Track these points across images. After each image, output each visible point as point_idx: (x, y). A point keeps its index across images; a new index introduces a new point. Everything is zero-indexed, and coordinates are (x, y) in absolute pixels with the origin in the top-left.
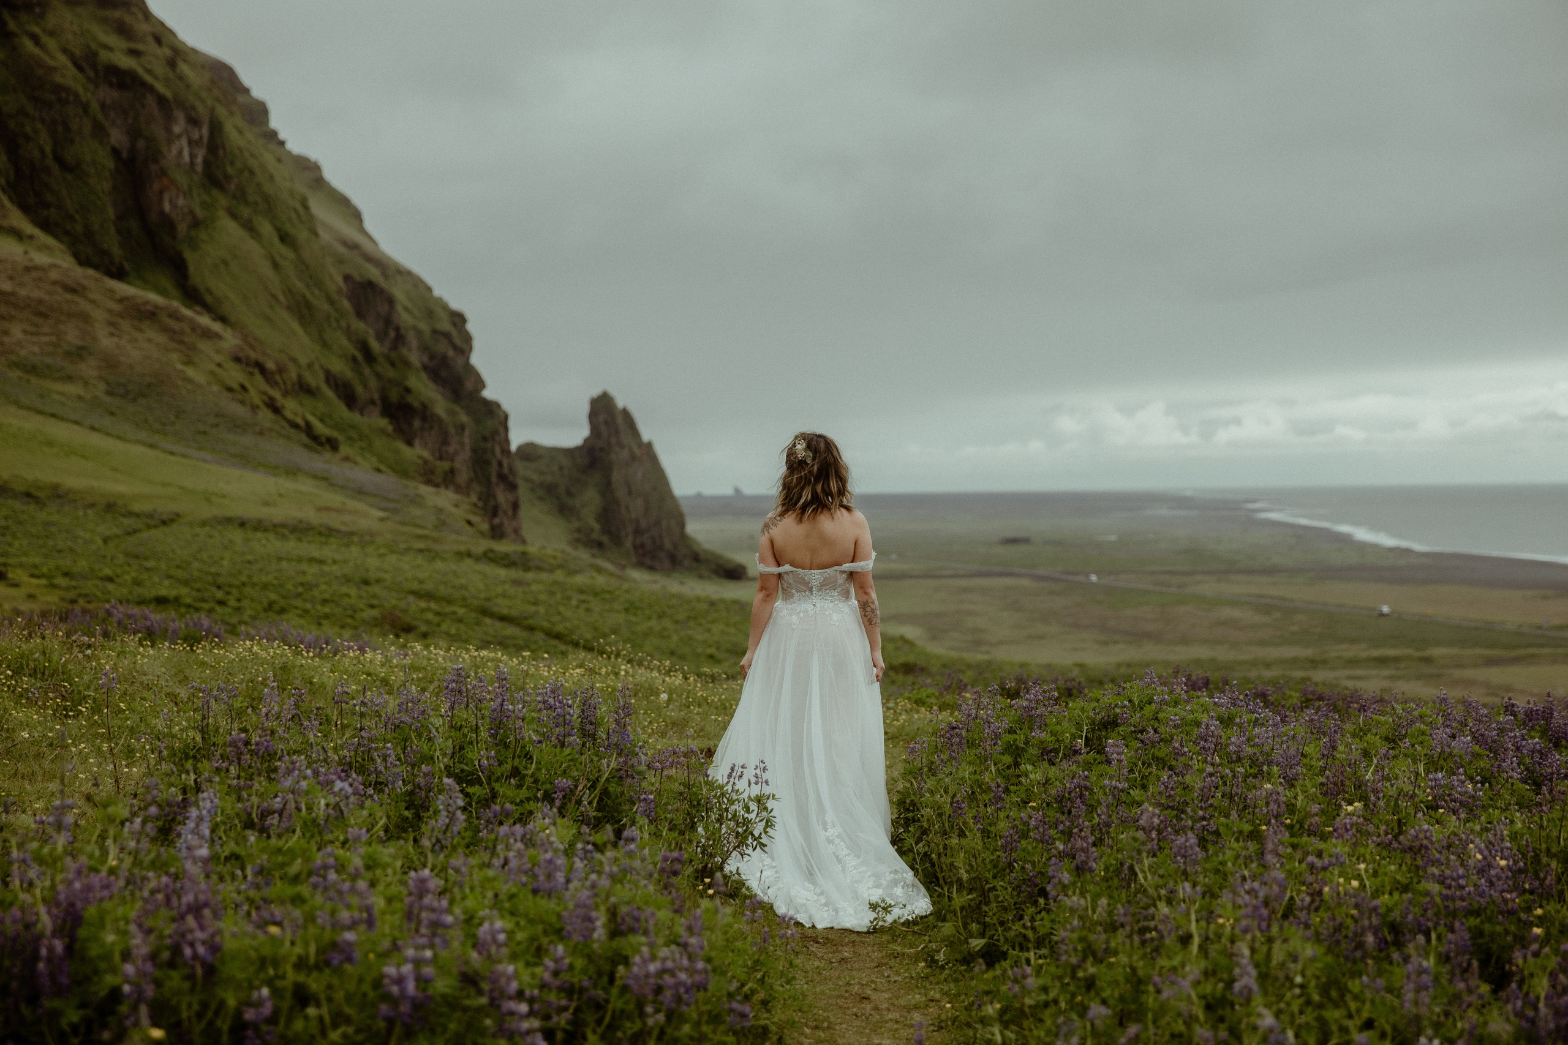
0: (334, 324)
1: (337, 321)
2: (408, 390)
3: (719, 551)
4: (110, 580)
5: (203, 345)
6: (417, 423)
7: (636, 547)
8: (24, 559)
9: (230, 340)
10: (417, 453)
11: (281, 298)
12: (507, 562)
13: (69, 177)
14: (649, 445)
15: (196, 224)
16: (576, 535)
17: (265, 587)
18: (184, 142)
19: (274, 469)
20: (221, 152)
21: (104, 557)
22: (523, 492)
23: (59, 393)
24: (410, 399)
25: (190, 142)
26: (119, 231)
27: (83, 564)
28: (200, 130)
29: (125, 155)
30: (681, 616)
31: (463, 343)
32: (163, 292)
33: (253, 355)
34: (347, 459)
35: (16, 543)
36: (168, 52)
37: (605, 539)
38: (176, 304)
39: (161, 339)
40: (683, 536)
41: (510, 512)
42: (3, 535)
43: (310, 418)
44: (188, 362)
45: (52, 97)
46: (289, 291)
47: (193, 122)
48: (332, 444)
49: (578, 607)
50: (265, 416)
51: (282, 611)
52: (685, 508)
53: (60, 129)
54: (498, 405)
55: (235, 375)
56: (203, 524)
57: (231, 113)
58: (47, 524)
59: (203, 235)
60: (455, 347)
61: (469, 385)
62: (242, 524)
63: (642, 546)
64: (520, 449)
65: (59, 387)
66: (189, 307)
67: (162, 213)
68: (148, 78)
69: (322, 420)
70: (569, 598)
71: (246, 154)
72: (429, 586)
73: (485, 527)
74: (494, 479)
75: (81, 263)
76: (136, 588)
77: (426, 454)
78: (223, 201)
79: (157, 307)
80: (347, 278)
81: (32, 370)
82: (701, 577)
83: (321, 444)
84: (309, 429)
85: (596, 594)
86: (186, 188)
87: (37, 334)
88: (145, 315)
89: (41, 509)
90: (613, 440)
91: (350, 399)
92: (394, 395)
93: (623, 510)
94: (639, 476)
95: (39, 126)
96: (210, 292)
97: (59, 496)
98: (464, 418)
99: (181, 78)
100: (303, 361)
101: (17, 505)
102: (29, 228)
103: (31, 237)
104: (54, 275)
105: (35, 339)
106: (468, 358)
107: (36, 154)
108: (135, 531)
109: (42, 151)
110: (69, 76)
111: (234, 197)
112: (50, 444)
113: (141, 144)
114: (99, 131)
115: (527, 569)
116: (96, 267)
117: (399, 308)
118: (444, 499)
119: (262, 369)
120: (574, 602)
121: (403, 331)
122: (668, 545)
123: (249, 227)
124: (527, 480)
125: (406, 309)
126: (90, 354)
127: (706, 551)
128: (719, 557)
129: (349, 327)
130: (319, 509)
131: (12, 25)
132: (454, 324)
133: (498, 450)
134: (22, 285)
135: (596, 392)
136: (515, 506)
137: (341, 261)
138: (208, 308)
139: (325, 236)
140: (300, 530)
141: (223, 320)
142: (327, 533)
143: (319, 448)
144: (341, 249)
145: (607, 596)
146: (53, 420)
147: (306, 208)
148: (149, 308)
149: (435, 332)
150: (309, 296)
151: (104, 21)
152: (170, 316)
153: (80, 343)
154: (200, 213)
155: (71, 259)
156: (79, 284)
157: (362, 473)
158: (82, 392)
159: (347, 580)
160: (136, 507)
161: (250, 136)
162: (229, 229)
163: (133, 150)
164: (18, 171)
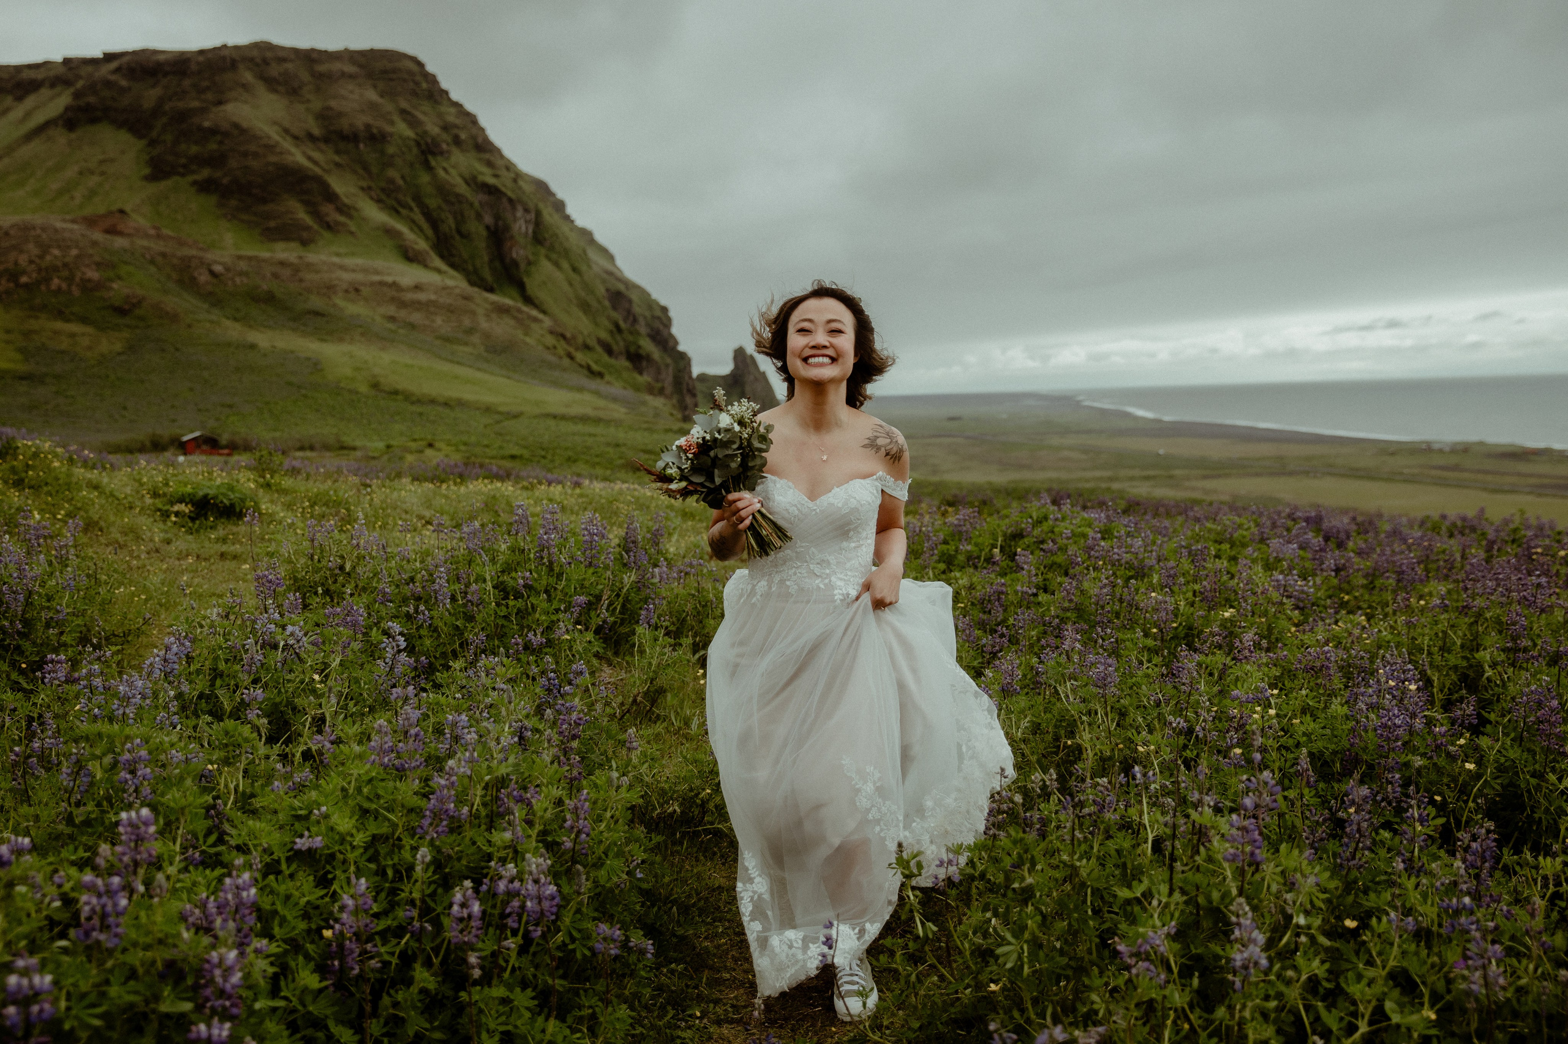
0: (601, 314)
1: (603, 312)
2: (639, 347)
4: (487, 446)
5: (534, 326)
6: (644, 363)
8: (444, 436)
9: (547, 322)
10: (645, 379)
11: (574, 301)
13: (464, 241)
15: (529, 263)
17: (566, 449)
18: (522, 222)
19: (571, 388)
20: (541, 226)
21: (484, 434)
22: (698, 397)
23: (461, 351)
24: (641, 352)
25: (526, 222)
26: (491, 268)
27: (473, 439)
28: (530, 214)
29: (492, 228)
31: (667, 322)
32: (513, 298)
33: (559, 330)
34: (608, 383)
35: (440, 428)
36: (513, 175)
38: (520, 304)
39: (512, 322)
41: (693, 408)
42: (433, 424)
43: (590, 362)
44: (526, 334)
45: (455, 200)
46: (578, 297)
47: (527, 210)
48: (600, 375)
50: (566, 362)
51: (575, 461)
53: (459, 215)
54: (686, 354)
55: (550, 340)
56: (536, 417)
57: (546, 206)
58: (456, 418)
59: (533, 269)
60: (663, 324)
61: (671, 344)
62: (555, 417)
64: (697, 376)
65: (462, 348)
66: (526, 306)
67: (512, 258)
68: (503, 189)
69: (596, 363)
71: (555, 227)
72: (650, 447)
73: (680, 416)
74: (685, 392)
75: (472, 285)
76: (500, 450)
77: (649, 379)
78: (543, 251)
79: (510, 306)
81: (447, 340)
83: (595, 375)
84: (589, 368)
86: (524, 245)
87: (449, 321)
88: (502, 310)
89: (453, 411)
90: (746, 371)
91: (609, 351)
92: (632, 349)
94: (759, 388)
95: (448, 214)
96: (537, 298)
97: (462, 404)
98: (669, 361)
99: (520, 188)
100: (586, 332)
101: (440, 409)
102: (444, 267)
103: (446, 272)
104: (457, 291)
105: (448, 324)
106: (670, 330)
107: (447, 229)
108: (498, 422)
109: (450, 227)
110: (462, 189)
111: (549, 249)
112: (456, 377)
113: (500, 223)
114: (479, 217)
116: (479, 287)
117: (635, 305)
118: (658, 402)
119: (563, 336)
121: (637, 317)
123: (557, 264)
124: (701, 391)
125: (638, 306)
126: (476, 331)
129: (609, 315)
130: (596, 409)
131: (433, 163)
132: (663, 313)
133: (686, 377)
134: (440, 296)
135: (736, 346)
137: (604, 281)
138: (537, 307)
139: (595, 269)
140: (584, 419)
141: (544, 312)
142: (598, 421)
144: (605, 276)
146: (458, 366)
147: (586, 254)
148: (505, 307)
149: (653, 317)
150: (588, 299)
151: (480, 160)
152: (517, 311)
153: (471, 326)
154: (531, 257)
155: (467, 283)
156: (470, 295)
157: (617, 389)
158: (473, 351)
159: (608, 444)
160: (501, 409)
161: (556, 217)
162: (546, 266)
163: (496, 224)
164: (438, 238)
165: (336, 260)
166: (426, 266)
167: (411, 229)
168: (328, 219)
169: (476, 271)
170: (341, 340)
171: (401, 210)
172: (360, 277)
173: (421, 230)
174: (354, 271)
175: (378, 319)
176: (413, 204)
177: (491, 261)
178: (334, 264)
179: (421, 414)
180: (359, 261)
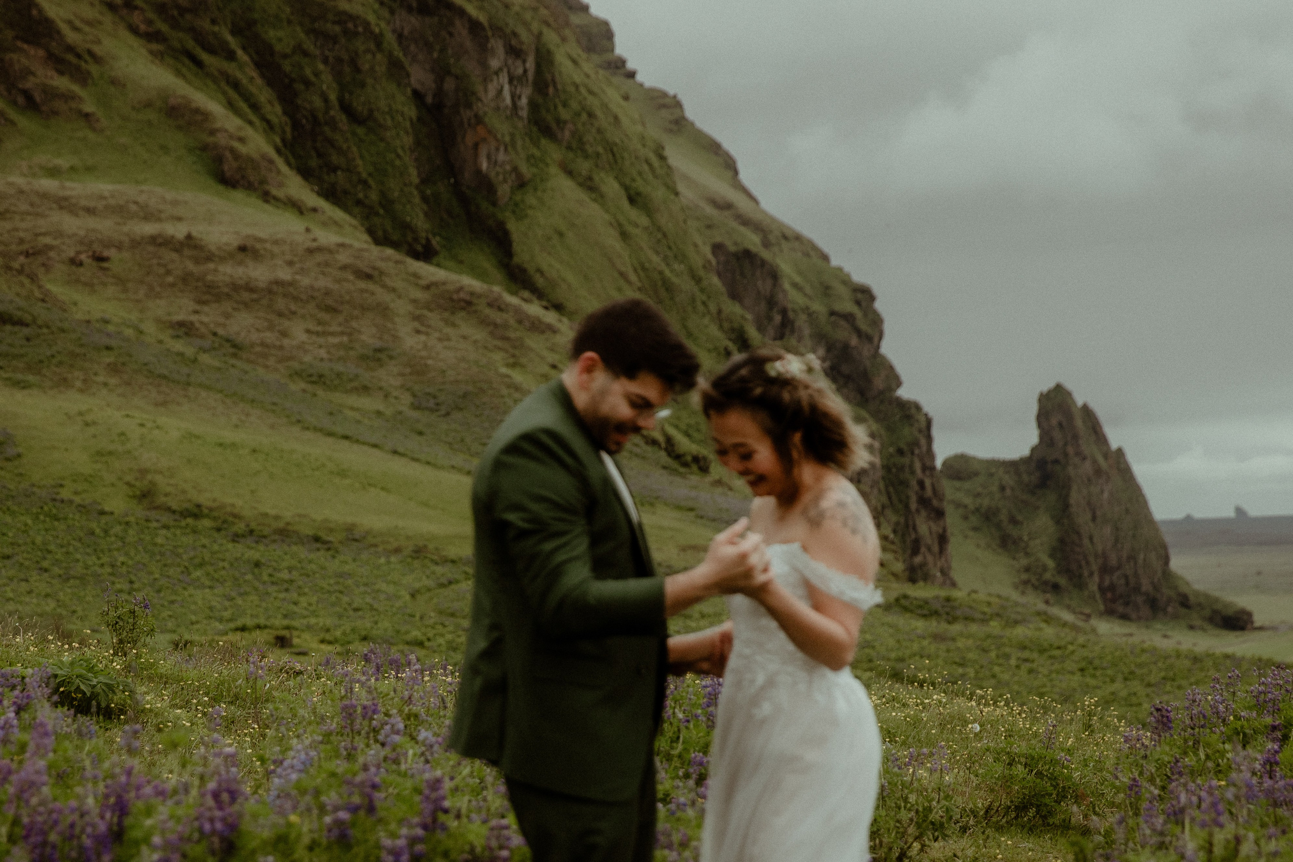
0: (701, 308)
1: (704, 303)
3: (1217, 594)
7: (1102, 590)
8: (313, 621)
11: (633, 277)
12: (926, 611)
13: (360, 131)
14: (1120, 452)
15: (522, 184)
16: (1025, 576)
18: (504, 79)
20: (551, 90)
21: (413, 616)
22: (952, 519)
23: (352, 408)
25: (512, 79)
26: (425, 199)
27: (385, 626)
28: (524, 62)
29: (429, 100)
30: (1153, 679)
31: (870, 328)
32: (481, 275)
34: (719, 483)
35: (303, 601)
37: (1062, 581)
38: (496, 289)
39: (479, 334)
40: (1167, 573)
41: (936, 548)
42: (287, 590)
43: (672, 431)
44: (513, 365)
45: (337, 29)
46: (642, 268)
47: (515, 52)
48: (700, 464)
49: (1018, 667)
52: (1168, 539)
53: (347, 69)
54: (918, 407)
57: (564, 39)
58: (341, 575)
59: (531, 200)
60: (859, 332)
61: (879, 383)
63: (1112, 588)
64: (945, 464)
65: (353, 400)
66: (514, 293)
67: (478, 172)
69: (687, 435)
70: (1007, 657)
71: (583, 90)
74: (913, 506)
75: (377, 242)
76: (452, 654)
78: (555, 153)
79: (472, 294)
80: (717, 248)
81: (319, 379)
82: (1191, 627)
83: (685, 465)
84: (670, 449)
85: (1042, 651)
86: (507, 139)
87: (324, 334)
88: (459, 304)
89: (334, 557)
90: (1070, 450)
93: (1086, 541)
94: (1106, 495)
95: (321, 67)
96: (540, 271)
97: (356, 540)
101: (302, 552)
102: (310, 198)
103: (315, 210)
104: (343, 258)
105: (321, 340)
106: (878, 347)
107: (318, 102)
109: (326, 100)
111: (569, 148)
112: (343, 473)
113: (449, 85)
114: (396, 69)
115: (952, 620)
116: (395, 245)
117: (787, 286)
120: (1013, 662)
121: (791, 315)
122: (1146, 586)
123: (589, 185)
124: (958, 505)
125: (795, 285)
126: (391, 358)
127: (1197, 594)
128: (1217, 600)
129: (720, 312)
132: (858, 303)
133: (918, 466)
134: (302, 271)
136: (943, 539)
137: (709, 226)
138: (539, 293)
139: (687, 194)
141: (558, 307)
143: (682, 470)
144: (709, 210)
145: (1057, 653)
146: (346, 443)
147: (662, 158)
148: (462, 295)
149: (832, 313)
150: (667, 273)
152: (490, 305)
153: (378, 344)
154: (526, 170)
155: (366, 237)
156: (374, 268)
157: (738, 500)
158: (381, 408)
160: (451, 551)
161: (587, 67)
162: (562, 191)
163: (439, 93)
164: (296, 125)
165: (48, 184)
166: (267, 197)
167: (231, 105)
168: (29, 83)
169: (387, 203)
170: (63, 383)
171: (205, 57)
172: (105, 226)
173: (255, 107)
174: (90, 211)
175: (150, 328)
176: (233, 42)
177: (425, 181)
178: (44, 196)
179: (257, 564)
180: (104, 187)
